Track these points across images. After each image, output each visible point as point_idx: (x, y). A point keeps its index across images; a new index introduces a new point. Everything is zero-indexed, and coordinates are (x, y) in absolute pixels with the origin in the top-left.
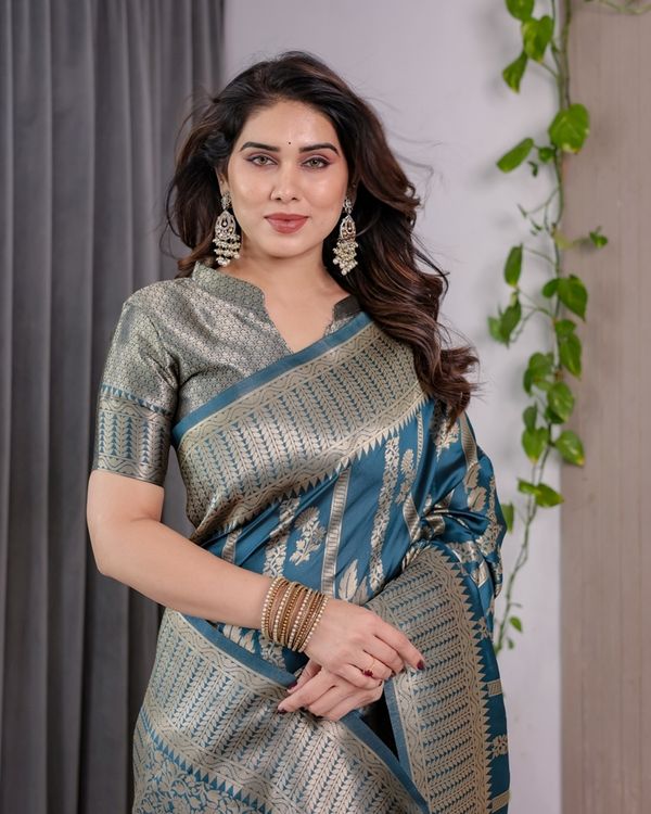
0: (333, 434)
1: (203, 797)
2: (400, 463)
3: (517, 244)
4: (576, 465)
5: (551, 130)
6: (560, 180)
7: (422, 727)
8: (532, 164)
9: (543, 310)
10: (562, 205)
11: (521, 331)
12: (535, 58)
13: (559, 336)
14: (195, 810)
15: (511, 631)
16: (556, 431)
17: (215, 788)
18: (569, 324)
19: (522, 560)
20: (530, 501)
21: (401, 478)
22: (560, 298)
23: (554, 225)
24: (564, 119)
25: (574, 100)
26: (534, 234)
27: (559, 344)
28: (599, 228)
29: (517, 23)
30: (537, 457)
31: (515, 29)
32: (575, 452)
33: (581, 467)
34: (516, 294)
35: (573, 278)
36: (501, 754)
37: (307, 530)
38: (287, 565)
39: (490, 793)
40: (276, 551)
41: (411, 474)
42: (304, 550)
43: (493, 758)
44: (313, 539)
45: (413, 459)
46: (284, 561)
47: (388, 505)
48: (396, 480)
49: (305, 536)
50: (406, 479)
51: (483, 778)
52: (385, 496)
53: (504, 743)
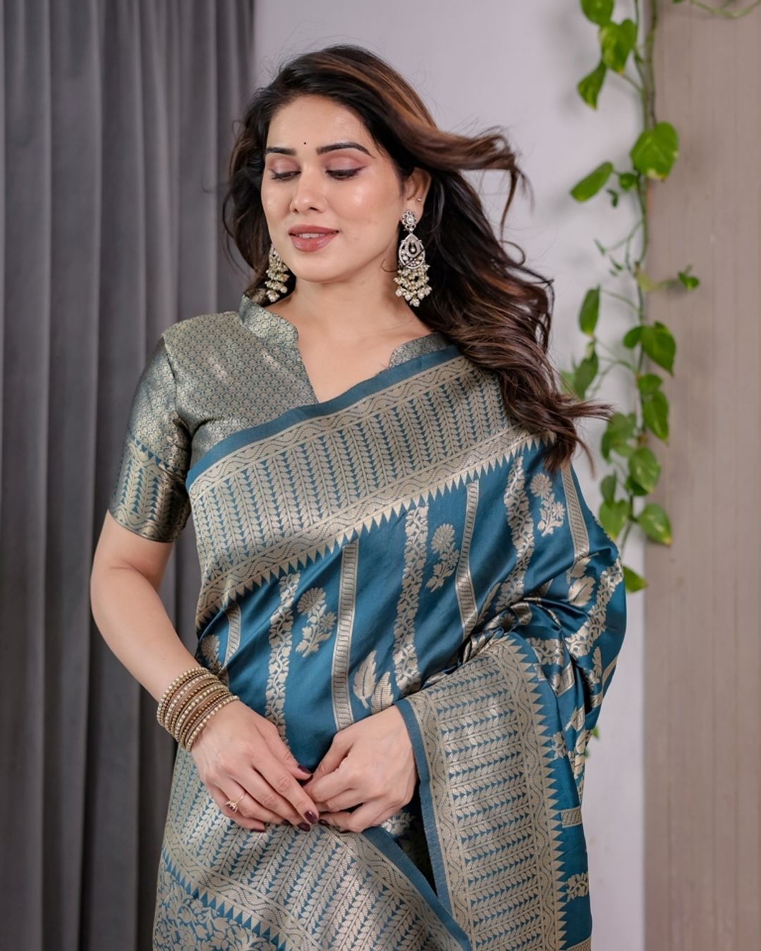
2: (429, 539)
3: (594, 286)
4: (662, 544)
5: (633, 153)
6: (644, 211)
7: (463, 840)
8: (611, 192)
9: (623, 363)
10: (646, 241)
11: (598, 388)
12: (615, 69)
13: (643, 393)
14: (201, 940)
16: (639, 504)
17: (222, 915)
18: (654, 380)
21: (433, 558)
22: (644, 349)
23: (637, 264)
24: (649, 141)
25: (660, 118)
26: (613, 274)
27: (643, 403)
28: (689, 268)
29: (593, 29)
30: (616, 534)
31: (592, 35)
32: (660, 529)
33: (668, 546)
34: (593, 343)
35: (659, 325)
36: (579, 895)
37: (312, 615)
38: (294, 656)
39: (564, 942)
40: (281, 640)
41: (451, 554)
42: (311, 639)
43: (568, 901)
44: (321, 627)
45: (453, 537)
46: (291, 652)
47: (416, 590)
48: (424, 560)
49: (311, 623)
50: (441, 560)
51: (554, 924)
52: (411, 578)
53: (583, 882)
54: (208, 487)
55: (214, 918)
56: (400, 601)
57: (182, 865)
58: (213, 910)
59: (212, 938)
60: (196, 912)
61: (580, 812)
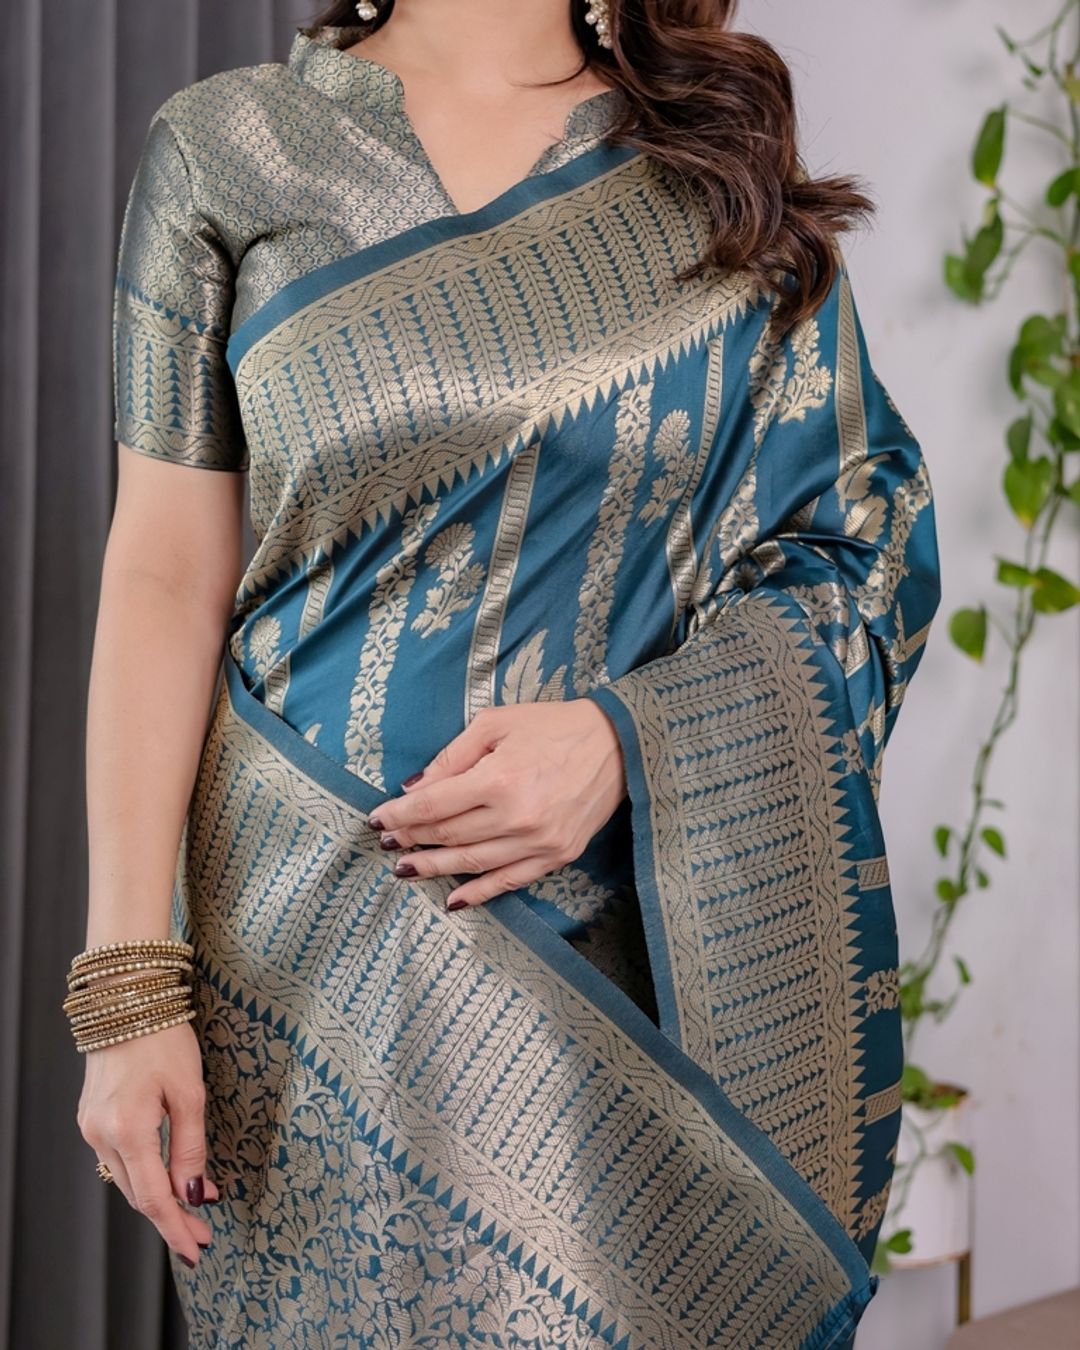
0: (509, 373)
1: (260, 1051)
2: (651, 437)
3: (996, 106)
7: (707, 940)
9: (1048, 233)
11: (1002, 278)
13: (1078, 281)
14: (246, 1076)
15: (984, 856)
16: (1073, 467)
17: (281, 1036)
19: (1005, 718)
20: (1021, 605)
21: (654, 469)
23: (1070, 68)
26: (1029, 84)
27: (1078, 296)
30: (1034, 516)
34: (994, 202)
36: (885, 1007)
37: (448, 568)
38: (408, 637)
39: (860, 1086)
40: (389, 611)
41: (682, 461)
42: (440, 608)
43: (867, 1015)
44: (459, 587)
45: (687, 431)
46: (402, 630)
47: (621, 523)
48: (640, 473)
49: (443, 581)
50: (666, 472)
51: (845, 1054)
52: (614, 504)
53: (891, 985)
54: (276, 362)
55: (269, 1039)
56: (593, 544)
57: (215, 951)
58: (268, 1027)
59: (264, 1073)
60: (238, 1029)
61: (886, 866)
